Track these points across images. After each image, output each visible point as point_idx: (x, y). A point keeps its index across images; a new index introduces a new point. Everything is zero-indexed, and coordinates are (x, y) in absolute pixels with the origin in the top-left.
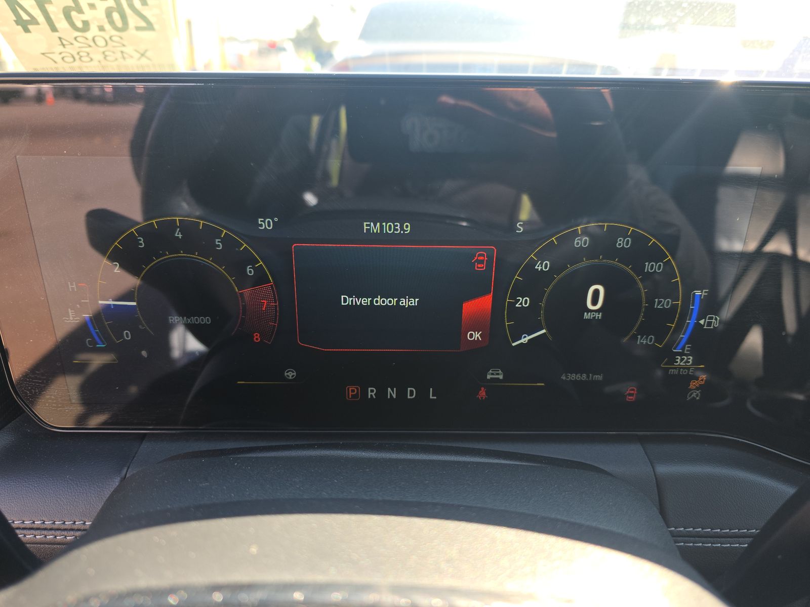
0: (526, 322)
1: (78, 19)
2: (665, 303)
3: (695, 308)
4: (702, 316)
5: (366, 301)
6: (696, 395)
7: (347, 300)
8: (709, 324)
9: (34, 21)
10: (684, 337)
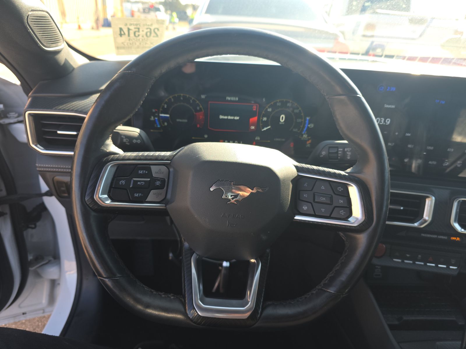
0: (265, 124)
1: (137, 34)
2: (299, 120)
3: (307, 122)
4: (309, 124)
5: (226, 117)
6: (308, 145)
7: (221, 117)
8: (311, 126)
9: (124, 34)
10: (305, 129)
